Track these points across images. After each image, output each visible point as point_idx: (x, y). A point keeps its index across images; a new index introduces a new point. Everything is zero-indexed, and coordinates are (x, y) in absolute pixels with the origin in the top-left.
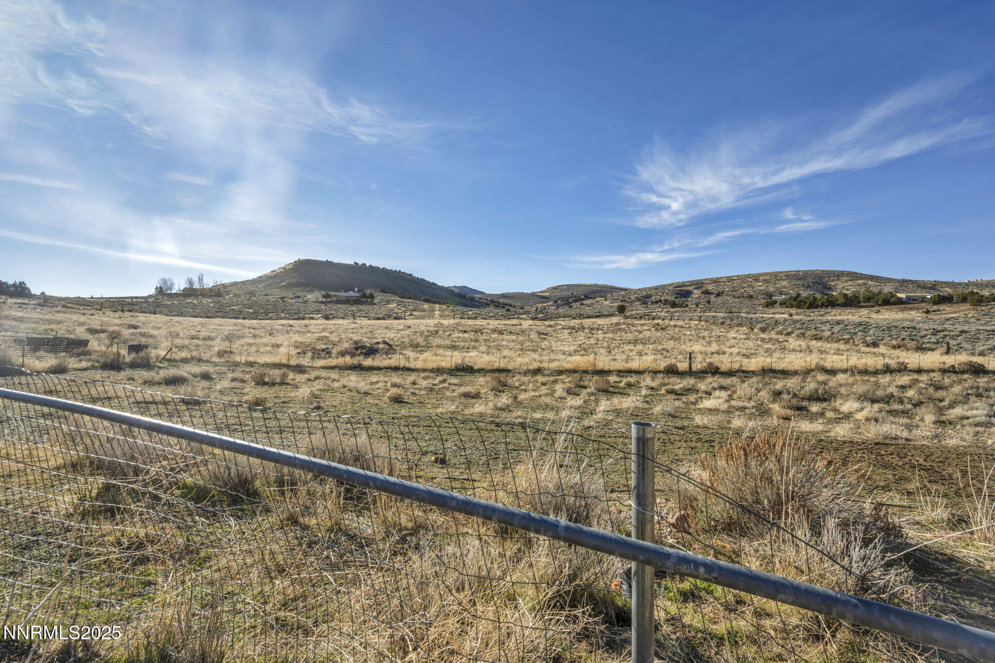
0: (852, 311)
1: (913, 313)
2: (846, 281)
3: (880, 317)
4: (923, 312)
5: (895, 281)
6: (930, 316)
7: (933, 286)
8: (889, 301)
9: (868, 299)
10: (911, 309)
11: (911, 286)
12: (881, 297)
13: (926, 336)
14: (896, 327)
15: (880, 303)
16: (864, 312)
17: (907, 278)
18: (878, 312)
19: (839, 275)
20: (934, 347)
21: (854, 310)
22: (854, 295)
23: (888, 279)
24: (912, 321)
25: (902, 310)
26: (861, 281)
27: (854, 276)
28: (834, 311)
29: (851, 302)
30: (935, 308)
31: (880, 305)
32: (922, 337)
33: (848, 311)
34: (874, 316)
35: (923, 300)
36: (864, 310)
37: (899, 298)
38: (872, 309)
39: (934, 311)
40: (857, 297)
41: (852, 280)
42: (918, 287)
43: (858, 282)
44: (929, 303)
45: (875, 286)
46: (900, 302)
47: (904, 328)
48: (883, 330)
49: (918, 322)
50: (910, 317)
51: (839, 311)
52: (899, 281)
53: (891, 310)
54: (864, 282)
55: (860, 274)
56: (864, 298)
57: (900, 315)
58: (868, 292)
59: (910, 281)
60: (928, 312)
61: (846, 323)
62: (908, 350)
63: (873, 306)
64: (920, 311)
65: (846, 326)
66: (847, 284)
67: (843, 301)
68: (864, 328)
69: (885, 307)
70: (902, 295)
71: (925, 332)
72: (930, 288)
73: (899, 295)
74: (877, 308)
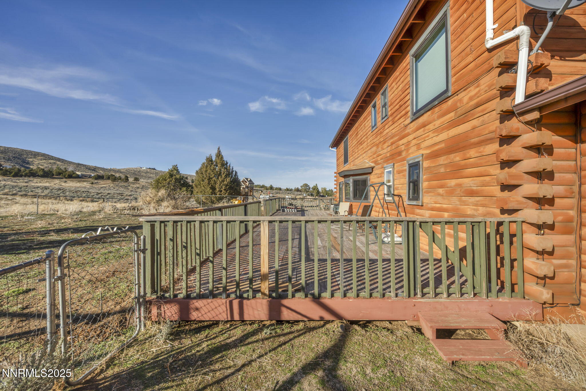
0: (48, 180)
1: (85, 183)
2: (41, 160)
3: (67, 185)
4: (90, 183)
5: (74, 163)
6: (94, 186)
7: (94, 169)
8: (71, 176)
9: (59, 174)
10: (84, 181)
11: (83, 168)
12: (67, 173)
13: (94, 195)
14: (80, 191)
15: (66, 176)
16: (57, 181)
17: (81, 163)
18: (66, 182)
19: (36, 155)
20: (97, 200)
21: (49, 180)
22: (49, 171)
23: (70, 162)
24: (85, 187)
25: (79, 182)
26: (52, 161)
27: (46, 157)
28: (35, 180)
29: (47, 174)
30: (96, 181)
31: (66, 178)
32: (92, 196)
33: (46, 180)
34: (63, 184)
35: (90, 177)
36: (56, 180)
37: (77, 175)
38: (62, 180)
39: (96, 183)
40: (51, 172)
41: (46, 159)
42: (87, 168)
43: (50, 161)
44: (93, 178)
45: (61, 165)
46: (78, 177)
47: (83, 191)
48: (73, 193)
49: (89, 189)
50: (83, 185)
51: (39, 180)
52: (76, 164)
53: (73, 181)
54: (54, 161)
55: (51, 156)
56: (56, 172)
57: (78, 185)
58: (59, 169)
59: (82, 164)
60: (92, 183)
61: (51, 188)
62: (87, 202)
63: (62, 178)
64: (89, 183)
65: (52, 190)
66: (41, 162)
67: (42, 173)
68: (63, 192)
69: (69, 179)
70: (79, 173)
71: (93, 194)
72: (93, 170)
73: (78, 173)
74: (64, 180)
